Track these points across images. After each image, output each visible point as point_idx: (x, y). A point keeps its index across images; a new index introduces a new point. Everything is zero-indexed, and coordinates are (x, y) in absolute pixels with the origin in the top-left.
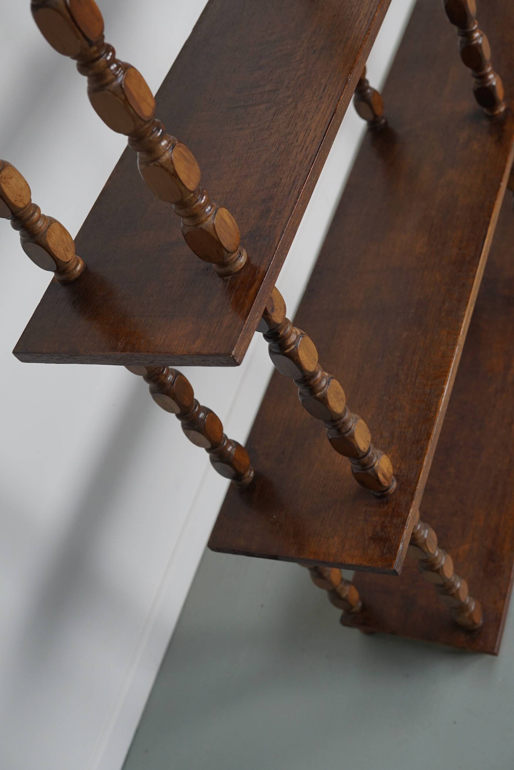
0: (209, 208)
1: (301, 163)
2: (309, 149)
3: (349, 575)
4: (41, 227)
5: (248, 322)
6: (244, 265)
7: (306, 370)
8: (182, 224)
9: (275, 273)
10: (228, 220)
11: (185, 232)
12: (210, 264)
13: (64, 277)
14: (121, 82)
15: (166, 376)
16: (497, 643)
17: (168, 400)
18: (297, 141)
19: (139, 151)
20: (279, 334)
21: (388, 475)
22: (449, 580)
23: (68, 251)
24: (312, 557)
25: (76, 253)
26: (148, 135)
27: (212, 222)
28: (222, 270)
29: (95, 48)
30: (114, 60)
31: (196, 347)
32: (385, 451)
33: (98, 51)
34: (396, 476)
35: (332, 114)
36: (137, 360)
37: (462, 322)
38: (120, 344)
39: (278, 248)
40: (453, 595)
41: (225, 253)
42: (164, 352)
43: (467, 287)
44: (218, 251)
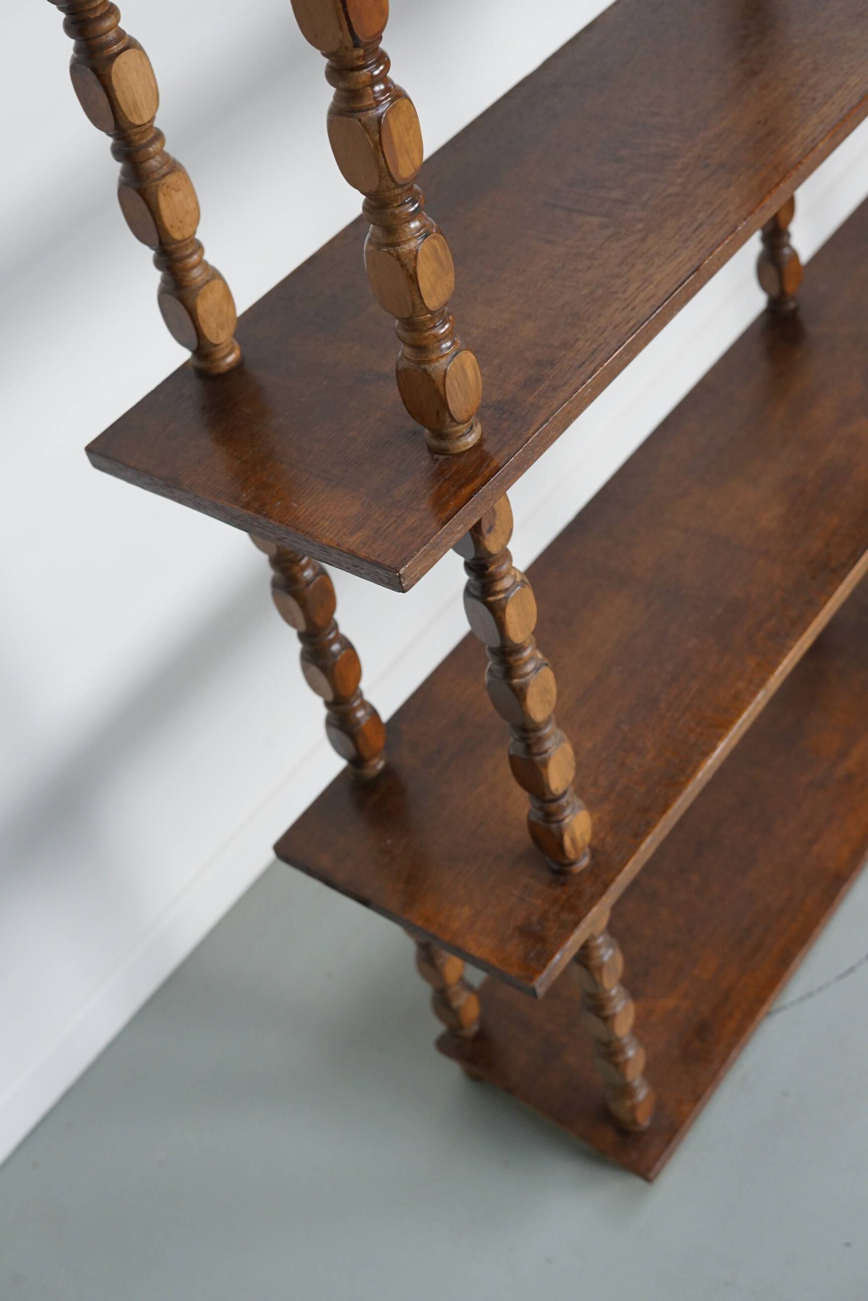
0: (449, 344)
1: (616, 327)
2: (637, 309)
3: (476, 976)
4: (195, 279)
5: (442, 533)
6: (470, 449)
7: (509, 638)
8: (400, 354)
9: (511, 476)
10: (470, 373)
11: (401, 366)
12: (422, 427)
13: (202, 365)
14: (382, 114)
15: (304, 569)
16: (658, 1165)
17: (293, 605)
18: (624, 292)
19: (374, 224)
20: (487, 569)
21: (580, 843)
22: (619, 1040)
23: (223, 329)
24: (420, 923)
25: (235, 335)
26: (395, 205)
27: (445, 367)
28: (435, 443)
29: (361, 52)
30: (383, 78)
31: (353, 541)
32: (591, 806)
33: (364, 57)
34: (594, 851)
35: (692, 270)
36: (261, 528)
37: (785, 656)
38: (244, 495)
39: (530, 441)
40: (617, 1065)
41: (448, 419)
42: (303, 531)
43: (815, 607)
44: (438, 412)
